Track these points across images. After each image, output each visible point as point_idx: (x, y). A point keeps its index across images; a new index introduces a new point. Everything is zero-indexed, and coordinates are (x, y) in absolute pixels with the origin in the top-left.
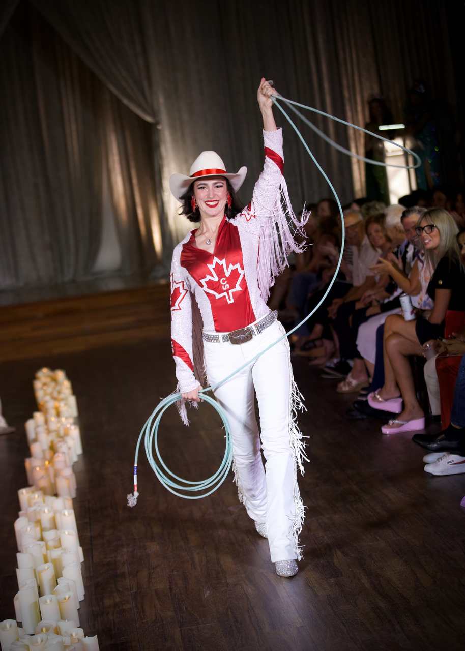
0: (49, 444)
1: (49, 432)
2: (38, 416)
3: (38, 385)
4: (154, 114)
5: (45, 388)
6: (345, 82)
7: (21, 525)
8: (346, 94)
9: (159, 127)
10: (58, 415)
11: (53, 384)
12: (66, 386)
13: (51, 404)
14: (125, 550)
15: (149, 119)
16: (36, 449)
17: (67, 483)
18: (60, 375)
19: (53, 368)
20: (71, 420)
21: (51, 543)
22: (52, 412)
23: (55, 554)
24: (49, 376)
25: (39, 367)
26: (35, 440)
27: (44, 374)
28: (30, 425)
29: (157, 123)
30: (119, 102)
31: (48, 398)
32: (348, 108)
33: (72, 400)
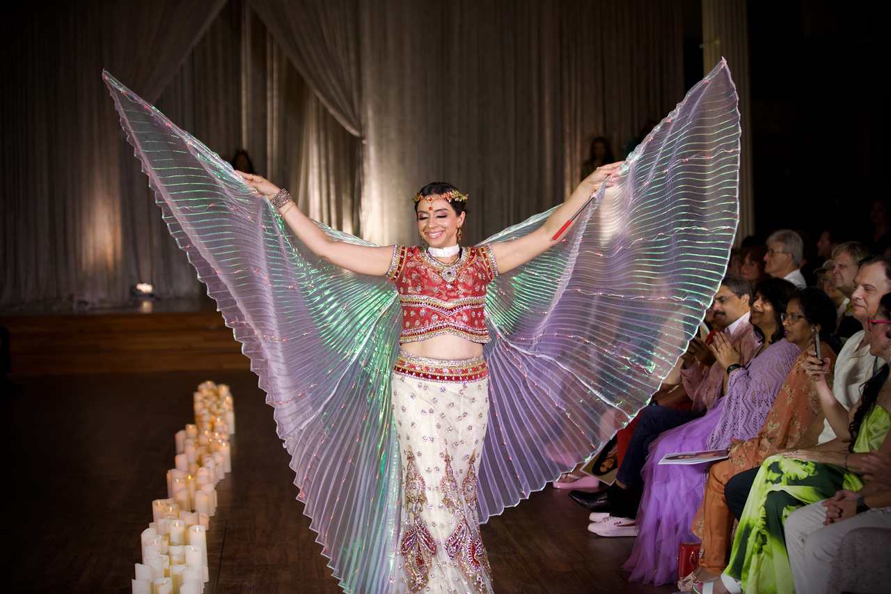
0: (197, 458)
1: (198, 445)
2: (191, 428)
3: (198, 397)
4: (360, 127)
5: (205, 401)
6: (567, 116)
7: (148, 536)
8: (567, 130)
9: (364, 142)
10: (213, 430)
11: (214, 398)
12: (227, 400)
13: (206, 418)
14: (254, 575)
15: (354, 132)
16: (180, 460)
17: (207, 500)
18: (224, 390)
19: (218, 382)
20: (225, 437)
21: (175, 558)
22: (208, 426)
23: (177, 569)
24: (212, 390)
25: (203, 380)
26: (183, 452)
27: (206, 388)
28: (180, 436)
29: (362, 138)
30: (325, 110)
31: (205, 411)
32: (567, 145)
33: (230, 417)
